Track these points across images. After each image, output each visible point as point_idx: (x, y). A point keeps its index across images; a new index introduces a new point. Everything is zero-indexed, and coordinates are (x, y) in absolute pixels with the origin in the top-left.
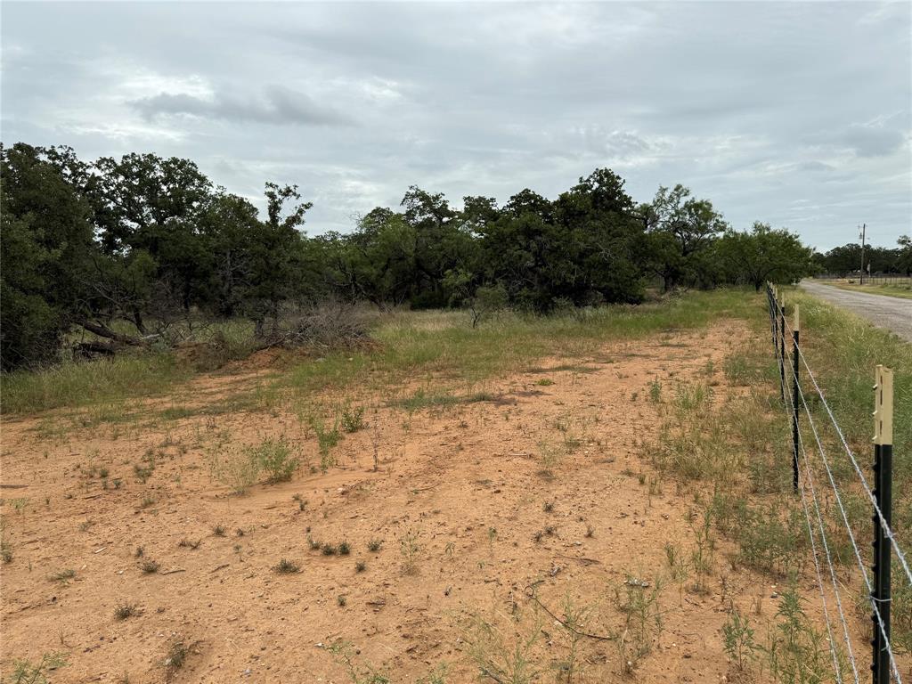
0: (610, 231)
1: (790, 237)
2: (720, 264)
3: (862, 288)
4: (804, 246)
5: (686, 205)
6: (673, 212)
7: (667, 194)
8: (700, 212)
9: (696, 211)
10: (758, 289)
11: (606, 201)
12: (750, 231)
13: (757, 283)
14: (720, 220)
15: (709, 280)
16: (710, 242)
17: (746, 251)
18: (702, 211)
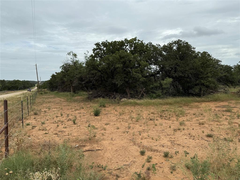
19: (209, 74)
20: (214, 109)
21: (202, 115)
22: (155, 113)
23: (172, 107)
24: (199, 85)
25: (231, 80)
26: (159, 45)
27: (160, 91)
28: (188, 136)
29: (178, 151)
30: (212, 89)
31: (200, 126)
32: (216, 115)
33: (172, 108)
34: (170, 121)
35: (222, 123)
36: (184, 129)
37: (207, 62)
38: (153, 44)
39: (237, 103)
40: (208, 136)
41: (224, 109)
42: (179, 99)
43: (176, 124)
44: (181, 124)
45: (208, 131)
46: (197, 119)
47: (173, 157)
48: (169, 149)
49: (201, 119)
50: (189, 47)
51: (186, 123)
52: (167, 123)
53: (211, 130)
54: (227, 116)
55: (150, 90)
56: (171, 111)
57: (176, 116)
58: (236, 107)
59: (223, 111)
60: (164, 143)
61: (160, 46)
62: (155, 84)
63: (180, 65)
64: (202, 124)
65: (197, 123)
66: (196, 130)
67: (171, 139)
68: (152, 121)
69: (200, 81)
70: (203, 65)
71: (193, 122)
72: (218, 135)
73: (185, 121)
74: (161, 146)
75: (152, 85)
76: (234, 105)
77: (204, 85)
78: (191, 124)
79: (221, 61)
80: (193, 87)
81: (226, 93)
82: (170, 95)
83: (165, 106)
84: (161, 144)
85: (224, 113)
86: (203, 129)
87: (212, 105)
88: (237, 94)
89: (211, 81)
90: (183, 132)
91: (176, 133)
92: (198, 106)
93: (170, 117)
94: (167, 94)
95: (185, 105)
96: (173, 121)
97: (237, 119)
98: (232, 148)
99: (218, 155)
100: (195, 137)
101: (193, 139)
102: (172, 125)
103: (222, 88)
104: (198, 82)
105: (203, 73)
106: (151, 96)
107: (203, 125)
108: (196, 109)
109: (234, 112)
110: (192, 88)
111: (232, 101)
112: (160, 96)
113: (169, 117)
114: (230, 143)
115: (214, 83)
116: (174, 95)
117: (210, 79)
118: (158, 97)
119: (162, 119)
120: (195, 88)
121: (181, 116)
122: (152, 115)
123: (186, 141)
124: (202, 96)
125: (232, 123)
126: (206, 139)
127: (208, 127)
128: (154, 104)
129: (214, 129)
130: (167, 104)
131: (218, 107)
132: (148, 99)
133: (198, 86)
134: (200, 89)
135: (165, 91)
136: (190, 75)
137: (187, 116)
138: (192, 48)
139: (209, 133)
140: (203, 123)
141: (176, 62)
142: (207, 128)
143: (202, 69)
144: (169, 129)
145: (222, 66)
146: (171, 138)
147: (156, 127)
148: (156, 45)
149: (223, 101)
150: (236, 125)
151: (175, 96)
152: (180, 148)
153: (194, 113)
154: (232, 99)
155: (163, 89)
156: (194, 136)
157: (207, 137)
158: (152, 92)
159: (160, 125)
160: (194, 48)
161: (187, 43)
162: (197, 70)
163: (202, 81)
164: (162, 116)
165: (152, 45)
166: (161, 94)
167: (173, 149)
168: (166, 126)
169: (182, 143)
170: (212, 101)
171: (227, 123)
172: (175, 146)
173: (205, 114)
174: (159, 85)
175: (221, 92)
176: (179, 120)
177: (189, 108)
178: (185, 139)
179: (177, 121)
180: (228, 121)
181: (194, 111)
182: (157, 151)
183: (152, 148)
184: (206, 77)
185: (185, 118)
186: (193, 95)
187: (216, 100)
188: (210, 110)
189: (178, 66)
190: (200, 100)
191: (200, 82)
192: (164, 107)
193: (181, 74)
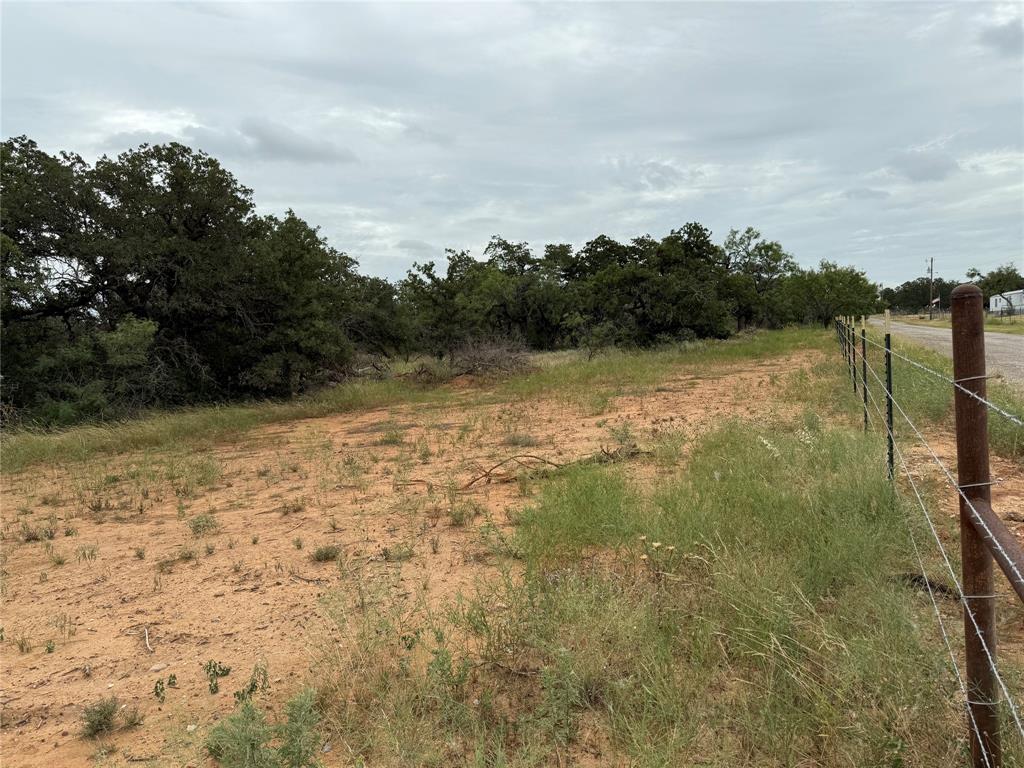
0: (697, 275)
1: (857, 274)
2: (788, 303)
3: (931, 323)
4: (871, 283)
5: (756, 247)
6: (744, 254)
7: (738, 237)
8: (770, 253)
9: (766, 252)
10: (826, 326)
11: (695, 250)
12: (817, 269)
13: (826, 320)
14: (791, 260)
15: (777, 320)
16: (780, 281)
17: (813, 289)
18: (771, 251)
19: (316, 306)
20: (343, 441)
21: (295, 471)
22: (64, 497)
23: (158, 457)
24: (279, 350)
25: (393, 333)
26: (79, 159)
27: (99, 382)
28: (230, 578)
29: (174, 677)
30: (331, 366)
31: (285, 519)
32: (350, 462)
33: (161, 461)
34: (145, 527)
35: (372, 491)
36: (210, 552)
37: (303, 252)
38: (41, 147)
39: (416, 411)
40: (319, 560)
41: (378, 437)
42: (193, 417)
43: (172, 536)
44: (199, 528)
45: (320, 537)
46: (274, 491)
47: (142, 718)
48: (122, 682)
49: (292, 490)
50: (222, 180)
51: (224, 518)
52: (128, 540)
53: (329, 529)
54: (389, 461)
55: (41, 385)
56: (152, 476)
57: (178, 492)
58: (416, 426)
59: (375, 444)
60: (97, 650)
61: (83, 162)
62: (67, 352)
63: (191, 258)
64: (295, 511)
65: (273, 511)
66: (266, 544)
67: (139, 618)
68: (40, 543)
69: (282, 334)
70: (288, 268)
71: (257, 511)
72: (358, 542)
73: (220, 510)
74: (77, 674)
75: (49, 354)
76: (410, 418)
77: (299, 351)
78: (245, 518)
79: (357, 263)
80: (258, 360)
81: (381, 378)
82: (149, 403)
83: (125, 456)
84: (77, 664)
85: (380, 452)
86: (298, 530)
87: (335, 428)
88: (415, 378)
89: (325, 333)
90: (208, 565)
91: (172, 576)
92: (278, 437)
93: (146, 503)
94: (135, 398)
95: (221, 440)
96: (158, 523)
97: (422, 466)
98: (411, 587)
99: (362, 636)
100: (264, 576)
101: (253, 590)
102: (154, 541)
103: (367, 364)
104: (272, 337)
105: (294, 299)
106: (46, 414)
107: (300, 515)
108: (273, 452)
109: (409, 445)
110: (250, 366)
111: (403, 406)
112: (98, 411)
113: (138, 505)
114: (406, 565)
115: (337, 342)
116: (171, 401)
117: (320, 324)
118: (89, 413)
119: (99, 523)
120: (262, 364)
121: (199, 490)
122: (46, 510)
123: (219, 608)
124: (294, 394)
125: (407, 483)
126: (312, 572)
127: (320, 520)
128: (63, 454)
129: (343, 521)
130: (136, 444)
131: (358, 431)
132: (28, 430)
133: (275, 354)
134: (287, 369)
135: (123, 385)
136: (238, 305)
137: (229, 485)
138: (238, 190)
139: (322, 546)
140: (300, 503)
141: (168, 246)
142: (317, 523)
143: (284, 283)
144: (135, 568)
145: (362, 280)
146: (141, 612)
147: (61, 572)
148: (60, 157)
149: (371, 409)
150: (420, 488)
151: (176, 403)
152: (183, 656)
153: (262, 468)
154: (402, 399)
155: (111, 373)
156: (257, 573)
157: (314, 564)
158: (53, 395)
159: (84, 554)
160: (246, 192)
161: (213, 163)
162: (267, 284)
163: (290, 332)
164: (103, 506)
165: (39, 152)
166: (101, 399)
167: (146, 670)
168: (121, 554)
169: (196, 623)
170: (332, 411)
171: (388, 489)
172: (160, 649)
173: (306, 467)
174: (88, 355)
175: (364, 375)
176: (187, 511)
177: (242, 450)
178: (217, 596)
179: (181, 516)
180: (392, 477)
181: (264, 458)
182: (44, 714)
183: (13, 705)
184: (304, 318)
185: (217, 500)
186: (258, 394)
187: (347, 408)
188: (327, 446)
189: (180, 263)
190: (286, 411)
191: (282, 338)
192: (118, 459)
193: (196, 303)
